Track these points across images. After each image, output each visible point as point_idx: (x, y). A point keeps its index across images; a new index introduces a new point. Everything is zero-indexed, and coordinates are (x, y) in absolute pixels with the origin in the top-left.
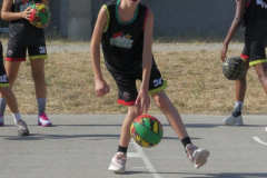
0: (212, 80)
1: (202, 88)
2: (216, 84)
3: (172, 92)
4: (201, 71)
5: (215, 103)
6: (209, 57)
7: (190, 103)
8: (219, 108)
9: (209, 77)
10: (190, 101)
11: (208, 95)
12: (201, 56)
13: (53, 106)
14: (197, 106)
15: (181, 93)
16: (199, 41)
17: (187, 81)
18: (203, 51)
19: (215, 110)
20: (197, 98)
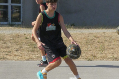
0: (108, 46)
1: (104, 49)
2: (110, 47)
3: (90, 50)
4: (103, 41)
5: (109, 56)
6: (107, 35)
7: (98, 56)
8: (111, 58)
9: (107, 44)
10: (98, 55)
11: (106, 52)
12: (103, 35)
13: (37, 57)
14: (101, 57)
15: (94, 51)
16: (103, 28)
17: (97, 46)
18: (104, 33)
19: (109, 58)
20: (101, 53)
